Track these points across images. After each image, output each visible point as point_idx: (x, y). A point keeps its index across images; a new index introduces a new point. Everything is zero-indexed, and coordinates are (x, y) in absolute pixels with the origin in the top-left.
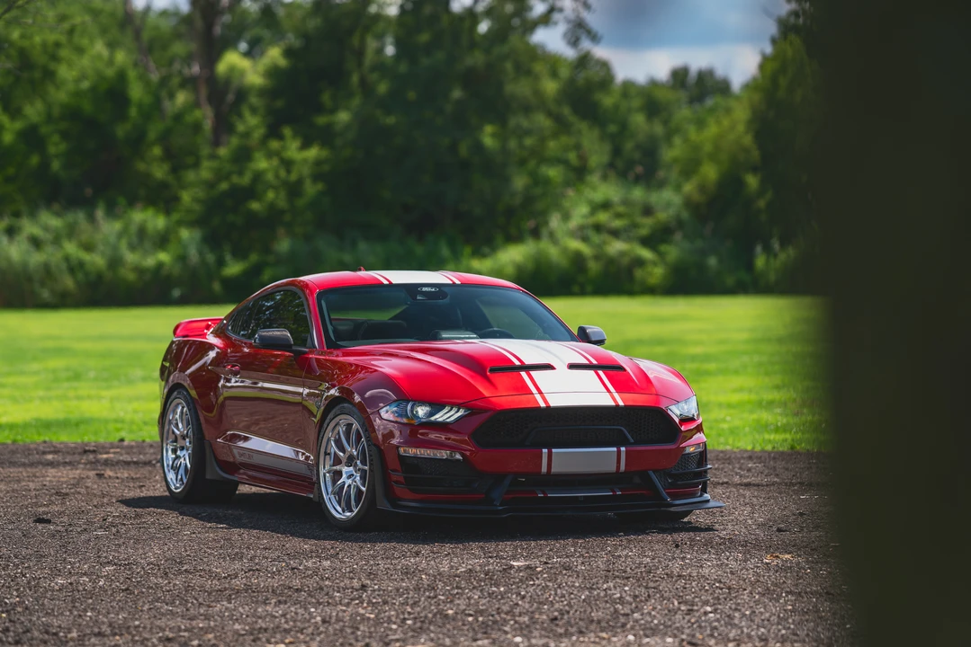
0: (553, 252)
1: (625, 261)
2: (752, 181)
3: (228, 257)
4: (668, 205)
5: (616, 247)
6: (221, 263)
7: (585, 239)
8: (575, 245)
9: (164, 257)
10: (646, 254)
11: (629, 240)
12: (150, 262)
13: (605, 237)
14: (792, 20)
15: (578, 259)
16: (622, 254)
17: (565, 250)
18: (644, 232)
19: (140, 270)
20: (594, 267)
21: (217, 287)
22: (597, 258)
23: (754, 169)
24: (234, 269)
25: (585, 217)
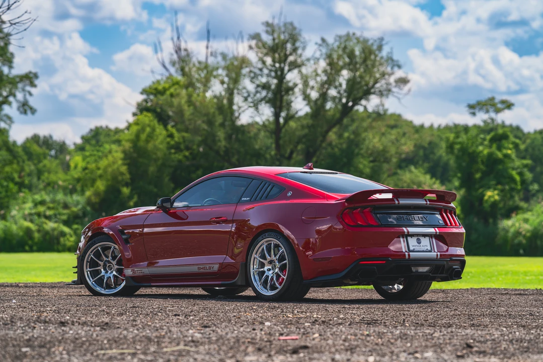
0: (14, 228)
1: (56, 233)
2: (126, 191)
4: (78, 203)
5: (50, 225)
7: (32, 221)
8: (27, 224)
10: (66, 229)
11: (56, 222)
13: (44, 220)
14: (144, 104)
15: (28, 231)
16: (54, 229)
17: (21, 228)
18: (65, 217)
20: (37, 235)
22: (39, 231)
23: (127, 185)
25: (30, 209)
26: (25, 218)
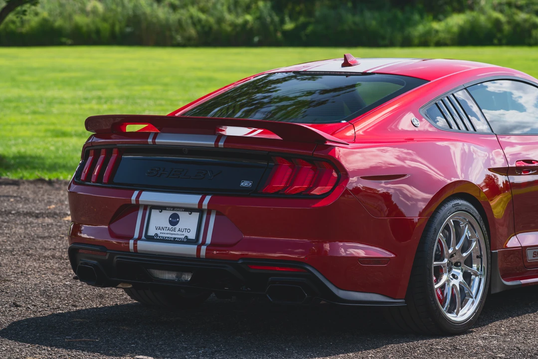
0: (482, 19)
1: (527, 25)
3: (287, 19)
5: (522, 16)
6: (282, 22)
7: (501, 11)
8: (496, 15)
9: (249, 17)
11: (528, 13)
12: (240, 21)
13: (514, 10)
15: (497, 23)
16: (525, 21)
17: (489, 18)
19: (233, 25)
20: (506, 28)
21: (279, 35)
22: (509, 23)
24: (289, 26)
26: (494, 8)
